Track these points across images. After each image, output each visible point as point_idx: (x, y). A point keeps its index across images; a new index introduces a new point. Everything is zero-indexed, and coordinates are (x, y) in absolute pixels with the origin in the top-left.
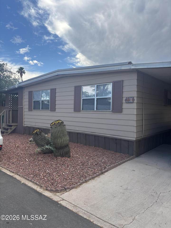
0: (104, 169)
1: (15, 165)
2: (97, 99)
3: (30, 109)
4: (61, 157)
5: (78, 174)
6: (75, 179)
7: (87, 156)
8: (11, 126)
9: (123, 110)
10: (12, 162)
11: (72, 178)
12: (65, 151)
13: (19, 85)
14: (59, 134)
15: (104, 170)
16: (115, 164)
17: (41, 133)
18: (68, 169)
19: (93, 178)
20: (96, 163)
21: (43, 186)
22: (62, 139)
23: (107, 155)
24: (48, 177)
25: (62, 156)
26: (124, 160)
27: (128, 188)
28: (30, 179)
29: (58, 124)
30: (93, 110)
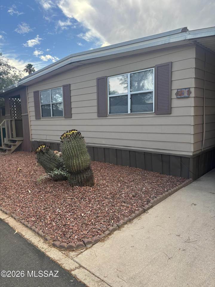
0: (147, 204)
1: (11, 200)
2: (131, 95)
3: (38, 117)
4: (80, 186)
5: (106, 215)
6: (101, 224)
7: (119, 183)
8: (14, 141)
9: (173, 109)
10: (8, 194)
11: (97, 222)
12: (85, 177)
13: (19, 83)
14: (74, 151)
15: (147, 206)
16: (163, 194)
17: (47, 150)
18: (90, 207)
19: (130, 221)
20: (134, 194)
21: (48, 238)
22: (79, 160)
23: (150, 179)
24: (57, 221)
25: (81, 184)
26: (177, 187)
27: (190, 239)
28: (29, 225)
29: (72, 136)
30: (126, 113)
